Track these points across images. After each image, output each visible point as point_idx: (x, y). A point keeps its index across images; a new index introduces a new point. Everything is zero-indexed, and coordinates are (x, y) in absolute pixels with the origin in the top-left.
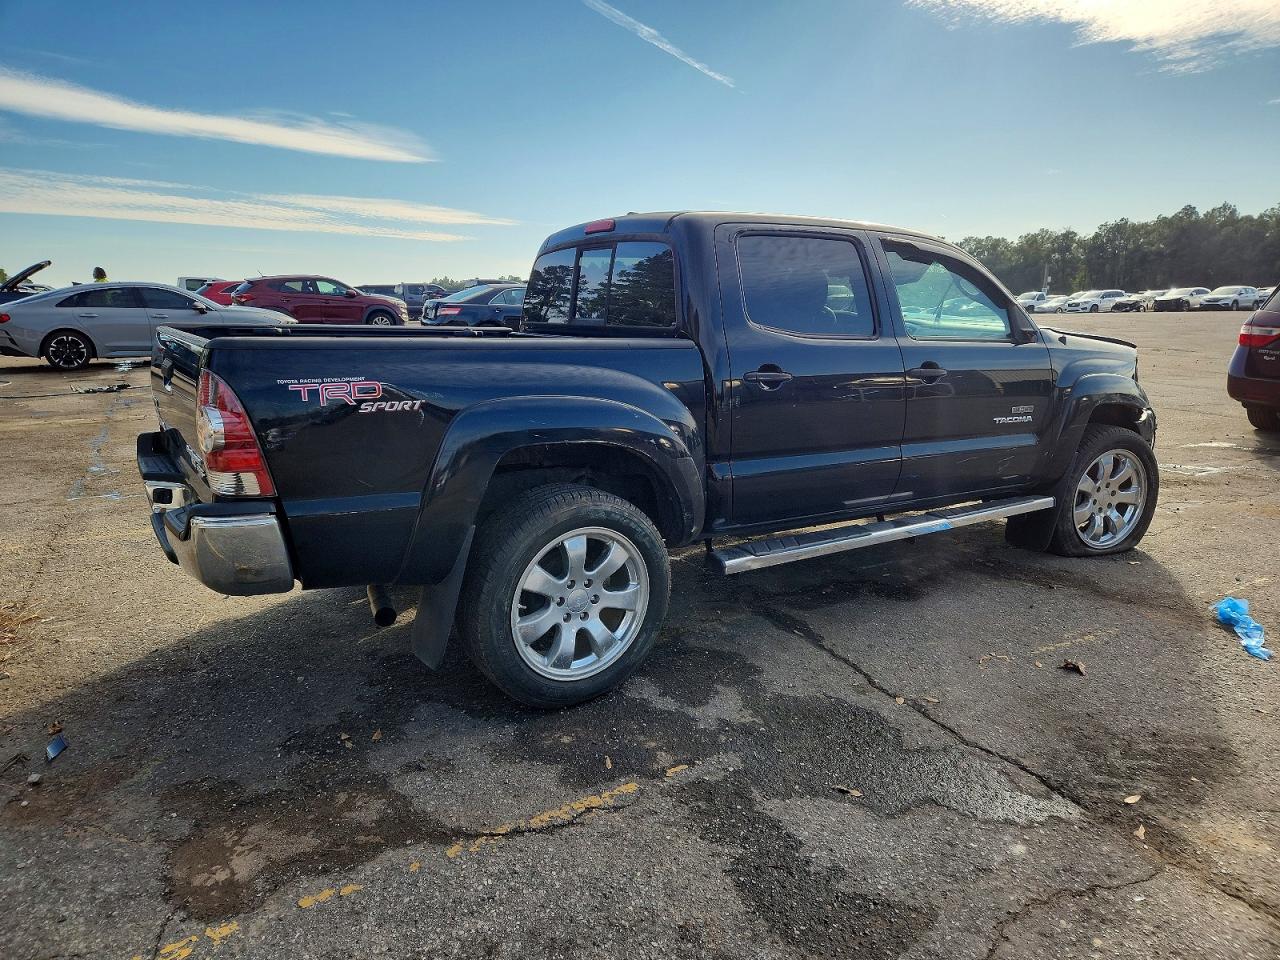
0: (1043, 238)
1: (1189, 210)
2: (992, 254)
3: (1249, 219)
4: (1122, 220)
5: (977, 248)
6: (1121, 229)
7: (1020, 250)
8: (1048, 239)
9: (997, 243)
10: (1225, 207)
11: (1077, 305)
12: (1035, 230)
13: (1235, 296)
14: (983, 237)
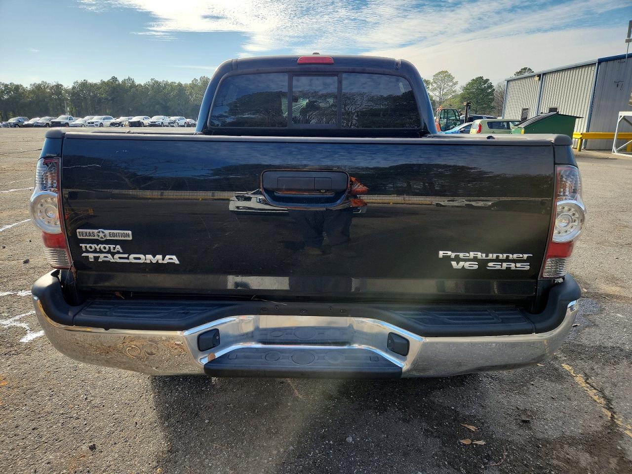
0: (44, 86)
1: (114, 79)
2: (16, 93)
3: (140, 85)
4: (84, 80)
5: (5, 90)
6: (84, 85)
7: (32, 92)
8: (48, 87)
9: (17, 87)
10: (129, 79)
11: (93, 123)
12: (39, 82)
13: (161, 120)
14: (8, 83)
